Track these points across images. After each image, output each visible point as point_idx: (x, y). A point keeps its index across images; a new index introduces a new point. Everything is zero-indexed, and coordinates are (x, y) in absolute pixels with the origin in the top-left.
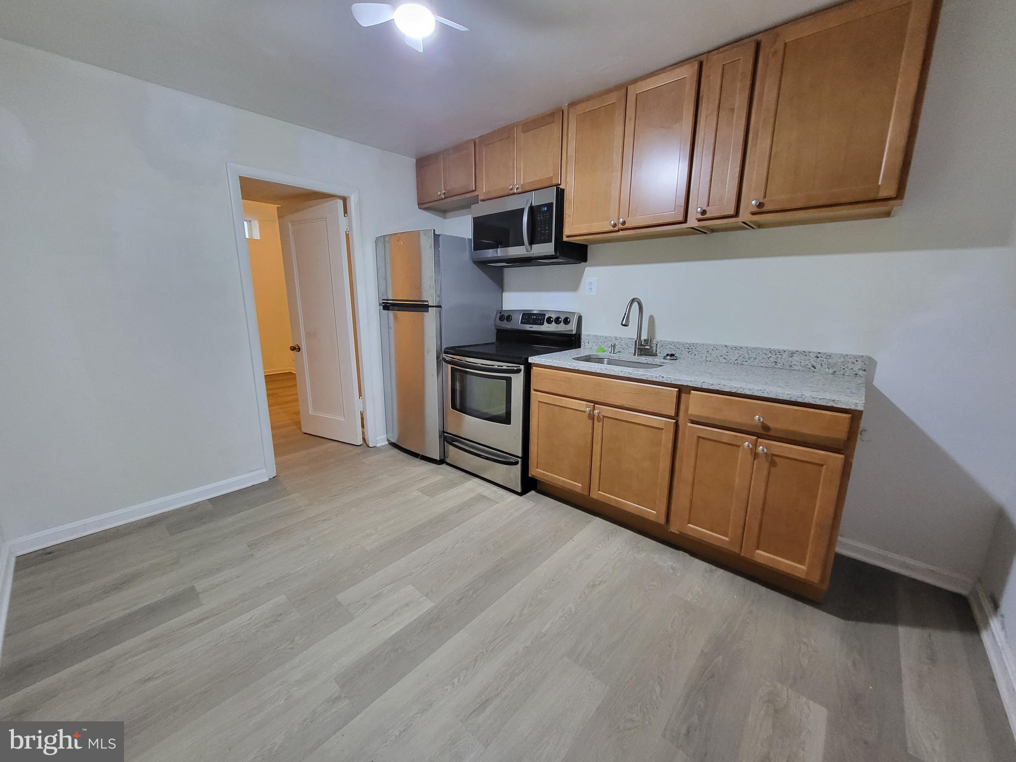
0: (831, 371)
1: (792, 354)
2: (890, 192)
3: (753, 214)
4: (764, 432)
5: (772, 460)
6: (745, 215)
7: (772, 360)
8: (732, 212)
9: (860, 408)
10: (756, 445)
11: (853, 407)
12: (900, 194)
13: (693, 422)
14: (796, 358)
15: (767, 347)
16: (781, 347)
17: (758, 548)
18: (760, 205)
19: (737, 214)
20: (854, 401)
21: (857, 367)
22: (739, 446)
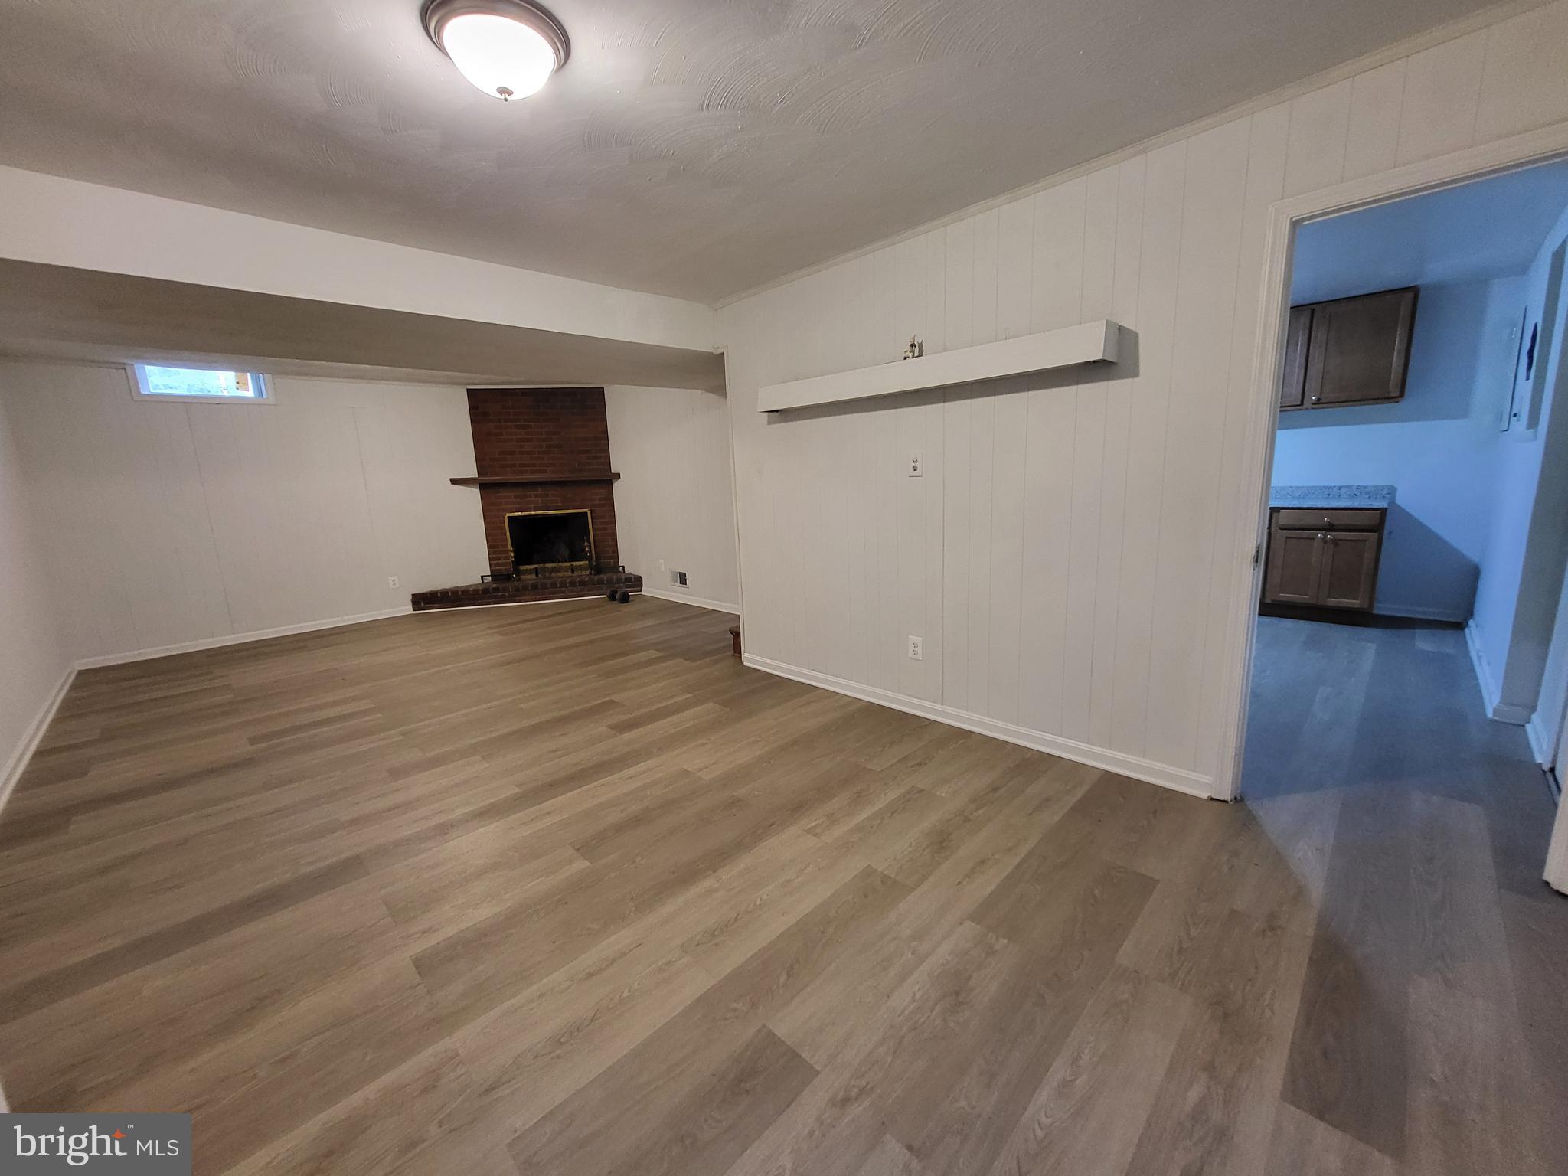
0: (1367, 496)
1: (1340, 488)
2: (1396, 394)
3: (1313, 404)
4: (1331, 528)
5: (1336, 542)
6: (1307, 404)
7: (1326, 493)
8: (1299, 403)
9: (1385, 506)
10: (1325, 536)
11: (1381, 507)
12: (1402, 394)
13: (1281, 529)
14: (1343, 490)
15: (1322, 485)
16: (1333, 484)
17: (1329, 597)
18: (1319, 400)
19: (1302, 404)
20: (1382, 504)
21: (1384, 492)
22: (1313, 539)
